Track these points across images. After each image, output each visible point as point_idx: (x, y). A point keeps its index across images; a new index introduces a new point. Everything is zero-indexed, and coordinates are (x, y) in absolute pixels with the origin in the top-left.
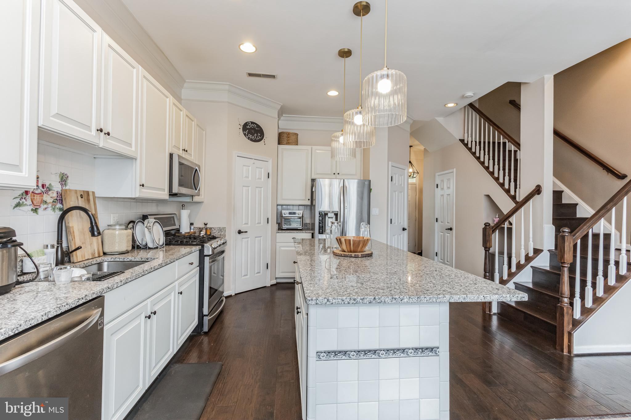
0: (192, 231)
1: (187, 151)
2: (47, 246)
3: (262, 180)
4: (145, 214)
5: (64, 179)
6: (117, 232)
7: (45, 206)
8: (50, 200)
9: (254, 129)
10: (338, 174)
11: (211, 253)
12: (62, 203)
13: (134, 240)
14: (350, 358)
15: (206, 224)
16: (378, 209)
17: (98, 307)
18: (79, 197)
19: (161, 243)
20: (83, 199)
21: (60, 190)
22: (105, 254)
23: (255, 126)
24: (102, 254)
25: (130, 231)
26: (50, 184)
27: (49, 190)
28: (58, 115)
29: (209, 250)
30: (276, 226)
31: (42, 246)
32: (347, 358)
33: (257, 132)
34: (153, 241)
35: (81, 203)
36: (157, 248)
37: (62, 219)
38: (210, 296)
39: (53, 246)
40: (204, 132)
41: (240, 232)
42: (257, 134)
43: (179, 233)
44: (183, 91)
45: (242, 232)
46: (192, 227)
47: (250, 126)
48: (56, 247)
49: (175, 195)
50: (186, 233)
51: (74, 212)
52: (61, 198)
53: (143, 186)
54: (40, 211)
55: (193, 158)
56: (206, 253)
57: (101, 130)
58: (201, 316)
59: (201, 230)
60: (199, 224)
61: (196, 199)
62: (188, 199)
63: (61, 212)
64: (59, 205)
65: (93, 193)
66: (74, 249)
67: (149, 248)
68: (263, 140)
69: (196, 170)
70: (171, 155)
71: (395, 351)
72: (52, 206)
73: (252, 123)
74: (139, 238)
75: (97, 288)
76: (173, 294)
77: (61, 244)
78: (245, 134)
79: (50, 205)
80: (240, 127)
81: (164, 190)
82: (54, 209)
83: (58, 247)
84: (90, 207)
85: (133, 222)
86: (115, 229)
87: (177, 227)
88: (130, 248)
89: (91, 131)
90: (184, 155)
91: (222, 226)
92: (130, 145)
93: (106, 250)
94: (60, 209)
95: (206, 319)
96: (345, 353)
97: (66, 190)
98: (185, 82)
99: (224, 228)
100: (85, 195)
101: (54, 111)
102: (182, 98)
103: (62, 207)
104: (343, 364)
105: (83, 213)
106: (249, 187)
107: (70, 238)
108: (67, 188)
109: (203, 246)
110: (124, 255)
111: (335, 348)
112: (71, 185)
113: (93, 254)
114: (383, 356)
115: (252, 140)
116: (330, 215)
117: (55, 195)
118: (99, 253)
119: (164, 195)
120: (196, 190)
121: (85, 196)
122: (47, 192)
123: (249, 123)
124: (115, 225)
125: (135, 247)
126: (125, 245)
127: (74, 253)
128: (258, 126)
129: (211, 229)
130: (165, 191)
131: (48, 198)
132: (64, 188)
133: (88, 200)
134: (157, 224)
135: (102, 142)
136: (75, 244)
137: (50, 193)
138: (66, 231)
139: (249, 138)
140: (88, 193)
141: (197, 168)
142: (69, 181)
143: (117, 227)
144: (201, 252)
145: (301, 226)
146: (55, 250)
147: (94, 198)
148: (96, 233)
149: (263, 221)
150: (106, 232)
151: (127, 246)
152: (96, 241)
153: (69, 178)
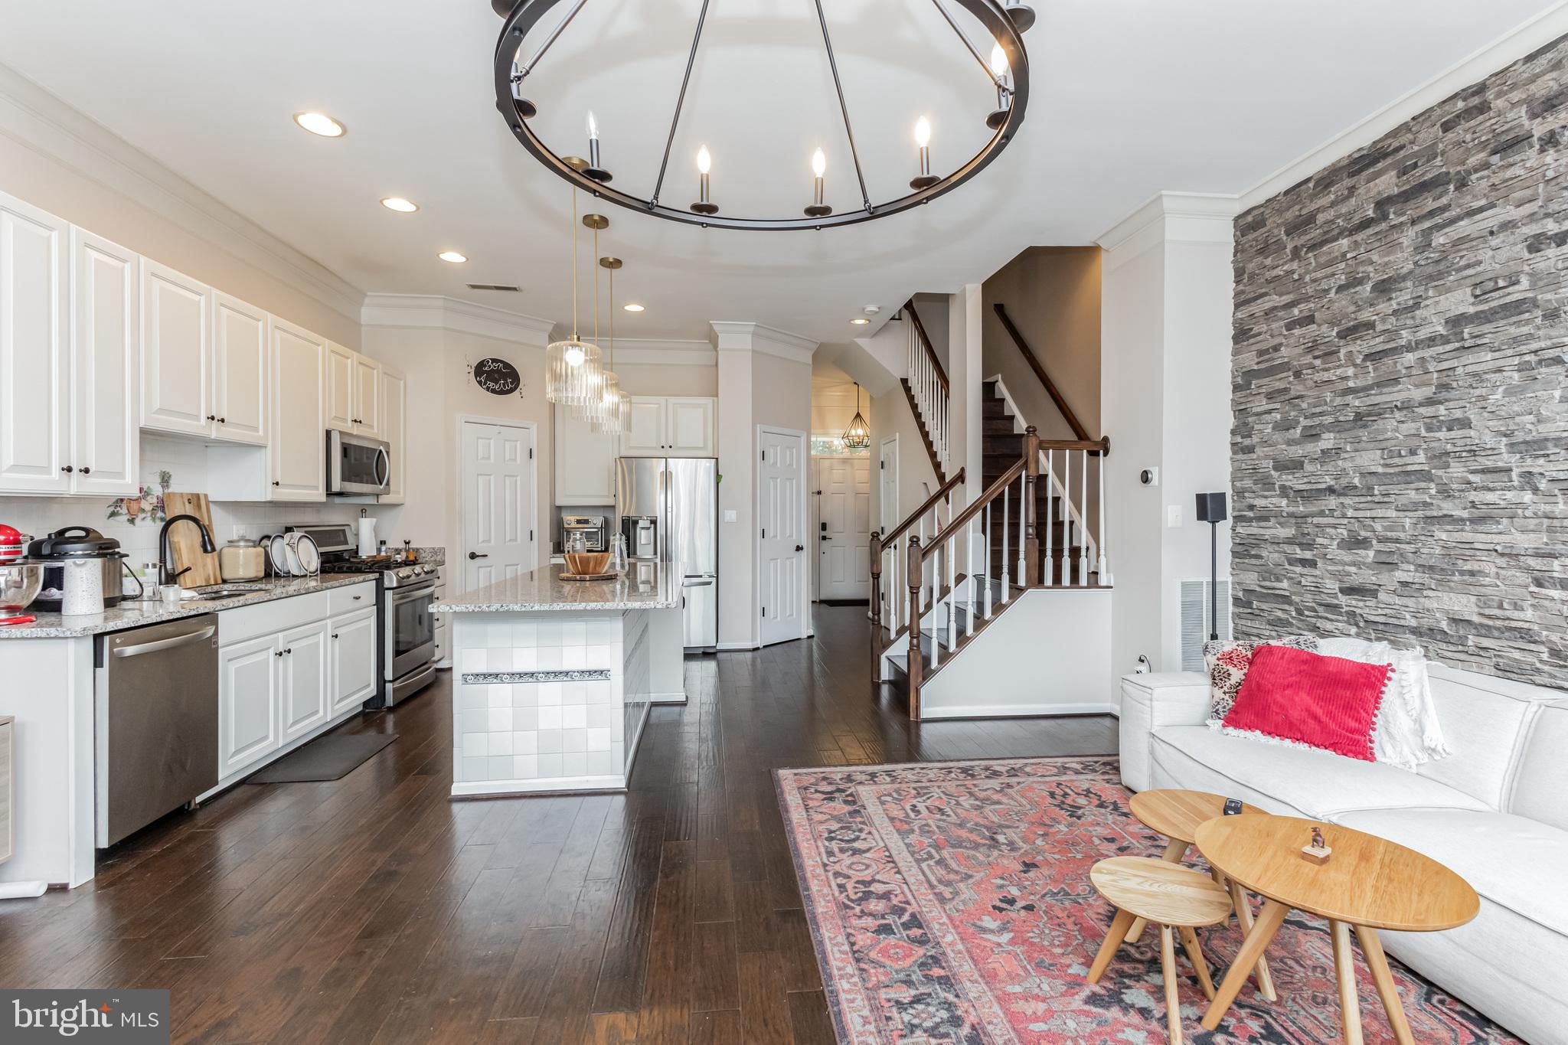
0: (383, 554)
1: (360, 422)
2: (148, 565)
3: (518, 462)
4: (289, 525)
5: (165, 480)
6: (241, 551)
7: (143, 515)
8: (148, 507)
9: (498, 371)
10: (671, 447)
11: (395, 585)
12: (163, 511)
13: (268, 563)
14: (502, 682)
15: (407, 543)
16: (735, 512)
17: (211, 625)
18: (187, 503)
19: (313, 568)
20: (192, 505)
21: (160, 494)
22: (224, 581)
23: (501, 365)
24: (220, 581)
25: (261, 550)
26: (149, 488)
27: (148, 494)
28: (161, 411)
29: (391, 580)
30: (550, 546)
31: (141, 565)
32: (499, 681)
33: (504, 376)
34: (300, 566)
35: (189, 510)
36: (305, 576)
37: (164, 531)
38: (398, 653)
39: (154, 566)
40: (402, 382)
41: (473, 556)
42: (505, 380)
43: (356, 557)
44: (363, 310)
45: (478, 556)
46: (383, 548)
47: (490, 366)
48: (158, 566)
49: (340, 494)
50: (369, 557)
51: (180, 523)
52: (161, 505)
53: (277, 484)
54: (137, 521)
55: (376, 430)
56: (387, 584)
57: (213, 418)
58: (381, 682)
59: (398, 551)
60: (395, 542)
61: (384, 499)
62: (371, 501)
63: (164, 523)
64: (160, 514)
65: (206, 496)
66: (181, 570)
67: (294, 576)
68: (518, 390)
69: (381, 451)
70: (328, 433)
71: (556, 674)
72: (152, 514)
73: (494, 361)
74: (277, 561)
75: (210, 606)
76: (322, 635)
77: (165, 563)
78: (480, 383)
79: (149, 514)
80: (469, 369)
81: (316, 488)
82: (154, 519)
83: (161, 566)
84: (202, 516)
85: (268, 537)
86: (238, 547)
87: (351, 546)
88: (262, 574)
89: (199, 420)
90: (356, 430)
91: (437, 546)
92: (256, 429)
93: (226, 576)
94: (162, 519)
95: (389, 687)
96: (497, 675)
97: (169, 494)
98: (365, 295)
99: (442, 550)
100: (195, 499)
101: (157, 405)
102: (363, 322)
103: (164, 516)
104: (494, 689)
105: (191, 524)
106: (490, 475)
107: (176, 556)
108: (170, 490)
109: (382, 574)
110: (251, 584)
111: (485, 671)
112: (175, 487)
113: (208, 579)
114: (542, 680)
115: (494, 391)
116: (641, 524)
117: (155, 500)
118: (216, 580)
119: (320, 495)
120: (381, 484)
121: (194, 501)
122: (144, 498)
123: (488, 362)
124: (238, 541)
125: (270, 573)
126: (256, 569)
127: (182, 576)
128: (507, 365)
129: (417, 550)
130: (318, 489)
131: (146, 505)
132: (166, 491)
133: (199, 506)
134: (305, 540)
135: (214, 432)
136: (182, 564)
137: (149, 498)
138: (170, 547)
139: (488, 389)
140: (198, 496)
141: (381, 448)
142: (172, 481)
143: (242, 544)
144: (379, 583)
145: (600, 545)
146: (157, 570)
147: (208, 503)
148: (209, 548)
149: (522, 536)
150: (225, 551)
151: (257, 571)
152: (210, 560)
153: (172, 477)
